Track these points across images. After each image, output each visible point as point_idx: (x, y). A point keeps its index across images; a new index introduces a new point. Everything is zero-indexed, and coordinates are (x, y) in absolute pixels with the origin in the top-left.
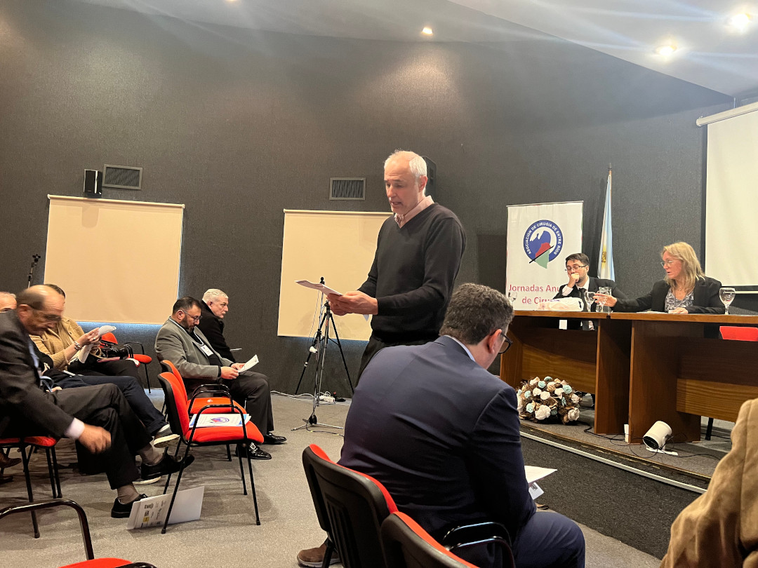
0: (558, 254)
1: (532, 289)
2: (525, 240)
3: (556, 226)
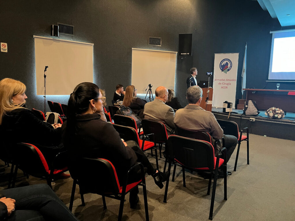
0: (230, 69)
1: (222, 80)
2: (220, 65)
3: (230, 61)
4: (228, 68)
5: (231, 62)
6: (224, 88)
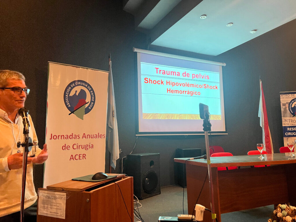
3: (91, 87)
4: (87, 105)
5: (92, 90)
6: (77, 157)
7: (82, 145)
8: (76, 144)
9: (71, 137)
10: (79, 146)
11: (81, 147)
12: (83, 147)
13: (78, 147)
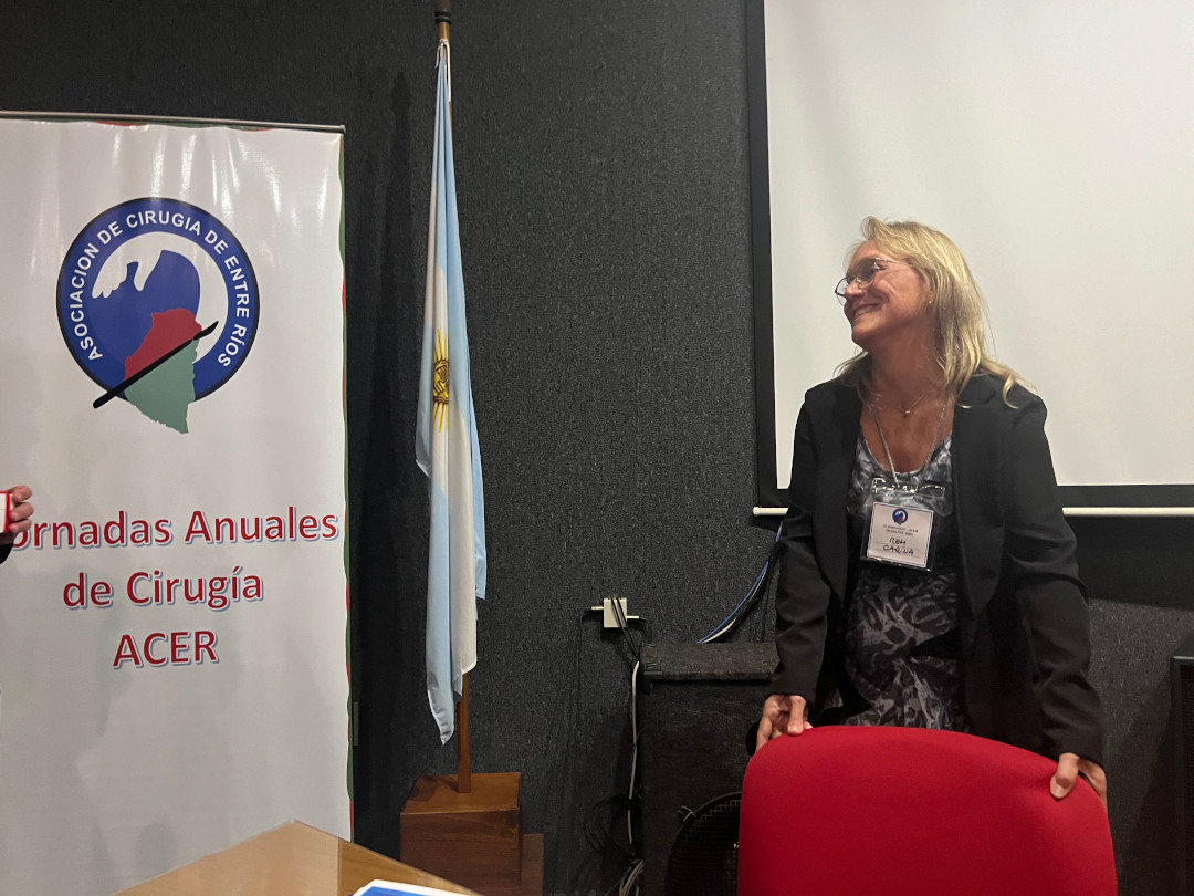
2: (64, 288)
3: (225, 234)
7: (186, 581)
8: (151, 572)
9: (115, 533)
10: (169, 585)
11: (179, 592)
12: (194, 592)
13: (165, 591)
